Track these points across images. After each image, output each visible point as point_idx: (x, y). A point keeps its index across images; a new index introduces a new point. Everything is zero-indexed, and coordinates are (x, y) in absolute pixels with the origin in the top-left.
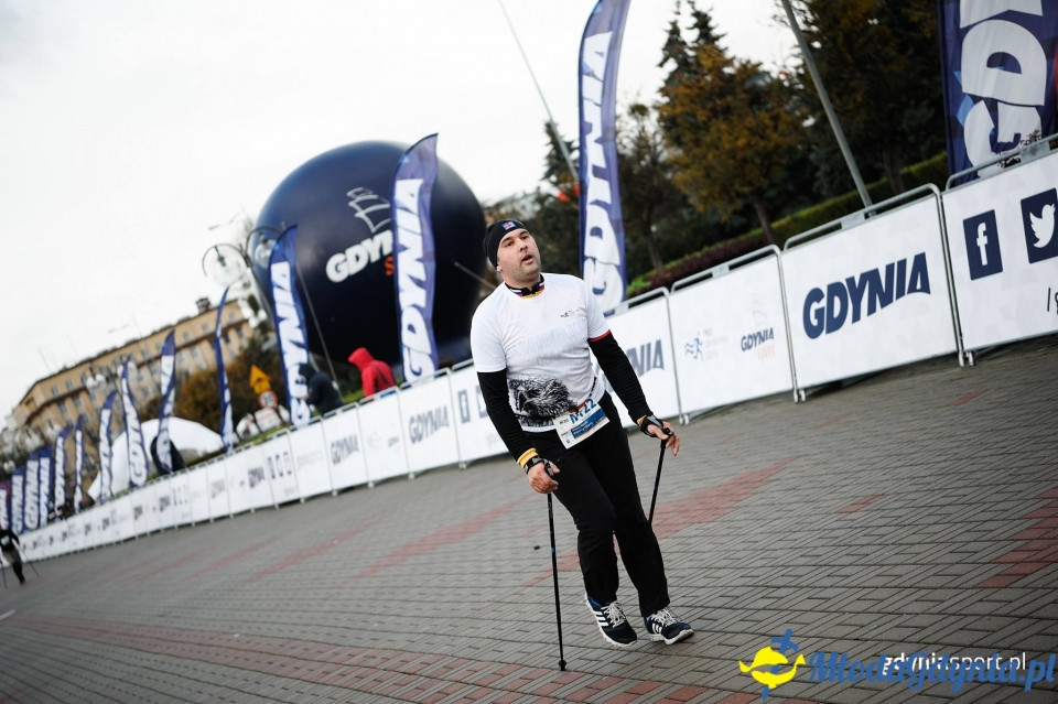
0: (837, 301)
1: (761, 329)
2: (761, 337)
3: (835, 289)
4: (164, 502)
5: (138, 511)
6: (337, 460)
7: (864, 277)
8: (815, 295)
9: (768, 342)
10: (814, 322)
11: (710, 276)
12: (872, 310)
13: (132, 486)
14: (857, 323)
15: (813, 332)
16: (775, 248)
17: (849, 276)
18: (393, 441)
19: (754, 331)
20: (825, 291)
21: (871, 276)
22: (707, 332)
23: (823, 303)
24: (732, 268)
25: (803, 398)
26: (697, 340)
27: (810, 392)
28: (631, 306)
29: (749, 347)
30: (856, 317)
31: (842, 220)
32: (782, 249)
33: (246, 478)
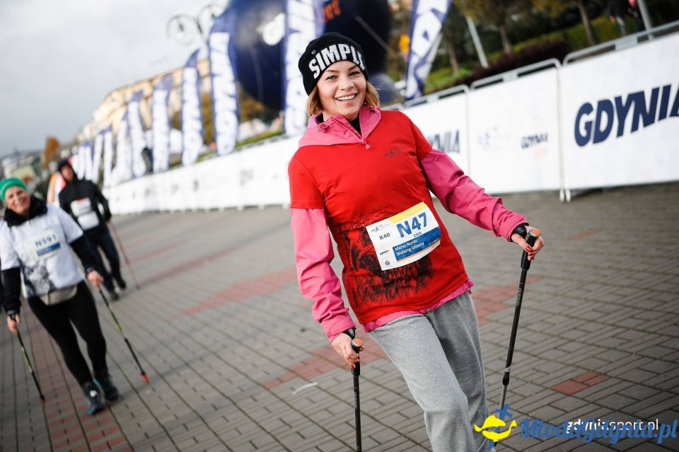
0: (604, 116)
1: (538, 133)
2: (537, 139)
3: (604, 105)
4: (148, 192)
5: (134, 195)
6: (242, 183)
7: (632, 97)
8: (586, 108)
9: (543, 144)
10: (583, 132)
11: (500, 81)
12: (635, 128)
13: (134, 177)
14: (621, 138)
15: (581, 141)
16: (556, 61)
17: (617, 94)
18: (275, 177)
19: (532, 134)
20: (595, 106)
21: (637, 97)
22: (495, 129)
23: (592, 117)
24: (520, 75)
25: (569, 197)
26: (487, 135)
27: (574, 194)
28: (441, 97)
29: (527, 146)
30: (620, 133)
31: (617, 42)
32: (561, 62)
33: (191, 184)
